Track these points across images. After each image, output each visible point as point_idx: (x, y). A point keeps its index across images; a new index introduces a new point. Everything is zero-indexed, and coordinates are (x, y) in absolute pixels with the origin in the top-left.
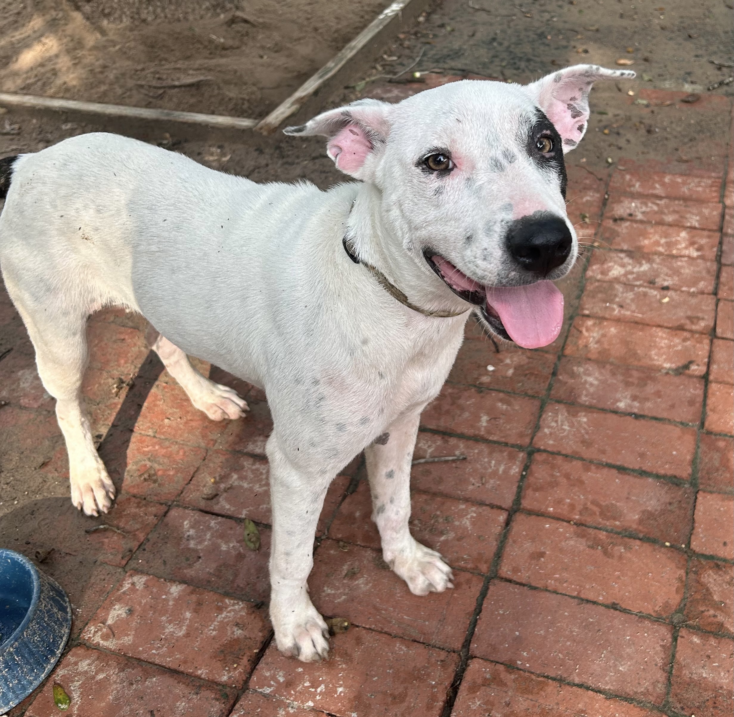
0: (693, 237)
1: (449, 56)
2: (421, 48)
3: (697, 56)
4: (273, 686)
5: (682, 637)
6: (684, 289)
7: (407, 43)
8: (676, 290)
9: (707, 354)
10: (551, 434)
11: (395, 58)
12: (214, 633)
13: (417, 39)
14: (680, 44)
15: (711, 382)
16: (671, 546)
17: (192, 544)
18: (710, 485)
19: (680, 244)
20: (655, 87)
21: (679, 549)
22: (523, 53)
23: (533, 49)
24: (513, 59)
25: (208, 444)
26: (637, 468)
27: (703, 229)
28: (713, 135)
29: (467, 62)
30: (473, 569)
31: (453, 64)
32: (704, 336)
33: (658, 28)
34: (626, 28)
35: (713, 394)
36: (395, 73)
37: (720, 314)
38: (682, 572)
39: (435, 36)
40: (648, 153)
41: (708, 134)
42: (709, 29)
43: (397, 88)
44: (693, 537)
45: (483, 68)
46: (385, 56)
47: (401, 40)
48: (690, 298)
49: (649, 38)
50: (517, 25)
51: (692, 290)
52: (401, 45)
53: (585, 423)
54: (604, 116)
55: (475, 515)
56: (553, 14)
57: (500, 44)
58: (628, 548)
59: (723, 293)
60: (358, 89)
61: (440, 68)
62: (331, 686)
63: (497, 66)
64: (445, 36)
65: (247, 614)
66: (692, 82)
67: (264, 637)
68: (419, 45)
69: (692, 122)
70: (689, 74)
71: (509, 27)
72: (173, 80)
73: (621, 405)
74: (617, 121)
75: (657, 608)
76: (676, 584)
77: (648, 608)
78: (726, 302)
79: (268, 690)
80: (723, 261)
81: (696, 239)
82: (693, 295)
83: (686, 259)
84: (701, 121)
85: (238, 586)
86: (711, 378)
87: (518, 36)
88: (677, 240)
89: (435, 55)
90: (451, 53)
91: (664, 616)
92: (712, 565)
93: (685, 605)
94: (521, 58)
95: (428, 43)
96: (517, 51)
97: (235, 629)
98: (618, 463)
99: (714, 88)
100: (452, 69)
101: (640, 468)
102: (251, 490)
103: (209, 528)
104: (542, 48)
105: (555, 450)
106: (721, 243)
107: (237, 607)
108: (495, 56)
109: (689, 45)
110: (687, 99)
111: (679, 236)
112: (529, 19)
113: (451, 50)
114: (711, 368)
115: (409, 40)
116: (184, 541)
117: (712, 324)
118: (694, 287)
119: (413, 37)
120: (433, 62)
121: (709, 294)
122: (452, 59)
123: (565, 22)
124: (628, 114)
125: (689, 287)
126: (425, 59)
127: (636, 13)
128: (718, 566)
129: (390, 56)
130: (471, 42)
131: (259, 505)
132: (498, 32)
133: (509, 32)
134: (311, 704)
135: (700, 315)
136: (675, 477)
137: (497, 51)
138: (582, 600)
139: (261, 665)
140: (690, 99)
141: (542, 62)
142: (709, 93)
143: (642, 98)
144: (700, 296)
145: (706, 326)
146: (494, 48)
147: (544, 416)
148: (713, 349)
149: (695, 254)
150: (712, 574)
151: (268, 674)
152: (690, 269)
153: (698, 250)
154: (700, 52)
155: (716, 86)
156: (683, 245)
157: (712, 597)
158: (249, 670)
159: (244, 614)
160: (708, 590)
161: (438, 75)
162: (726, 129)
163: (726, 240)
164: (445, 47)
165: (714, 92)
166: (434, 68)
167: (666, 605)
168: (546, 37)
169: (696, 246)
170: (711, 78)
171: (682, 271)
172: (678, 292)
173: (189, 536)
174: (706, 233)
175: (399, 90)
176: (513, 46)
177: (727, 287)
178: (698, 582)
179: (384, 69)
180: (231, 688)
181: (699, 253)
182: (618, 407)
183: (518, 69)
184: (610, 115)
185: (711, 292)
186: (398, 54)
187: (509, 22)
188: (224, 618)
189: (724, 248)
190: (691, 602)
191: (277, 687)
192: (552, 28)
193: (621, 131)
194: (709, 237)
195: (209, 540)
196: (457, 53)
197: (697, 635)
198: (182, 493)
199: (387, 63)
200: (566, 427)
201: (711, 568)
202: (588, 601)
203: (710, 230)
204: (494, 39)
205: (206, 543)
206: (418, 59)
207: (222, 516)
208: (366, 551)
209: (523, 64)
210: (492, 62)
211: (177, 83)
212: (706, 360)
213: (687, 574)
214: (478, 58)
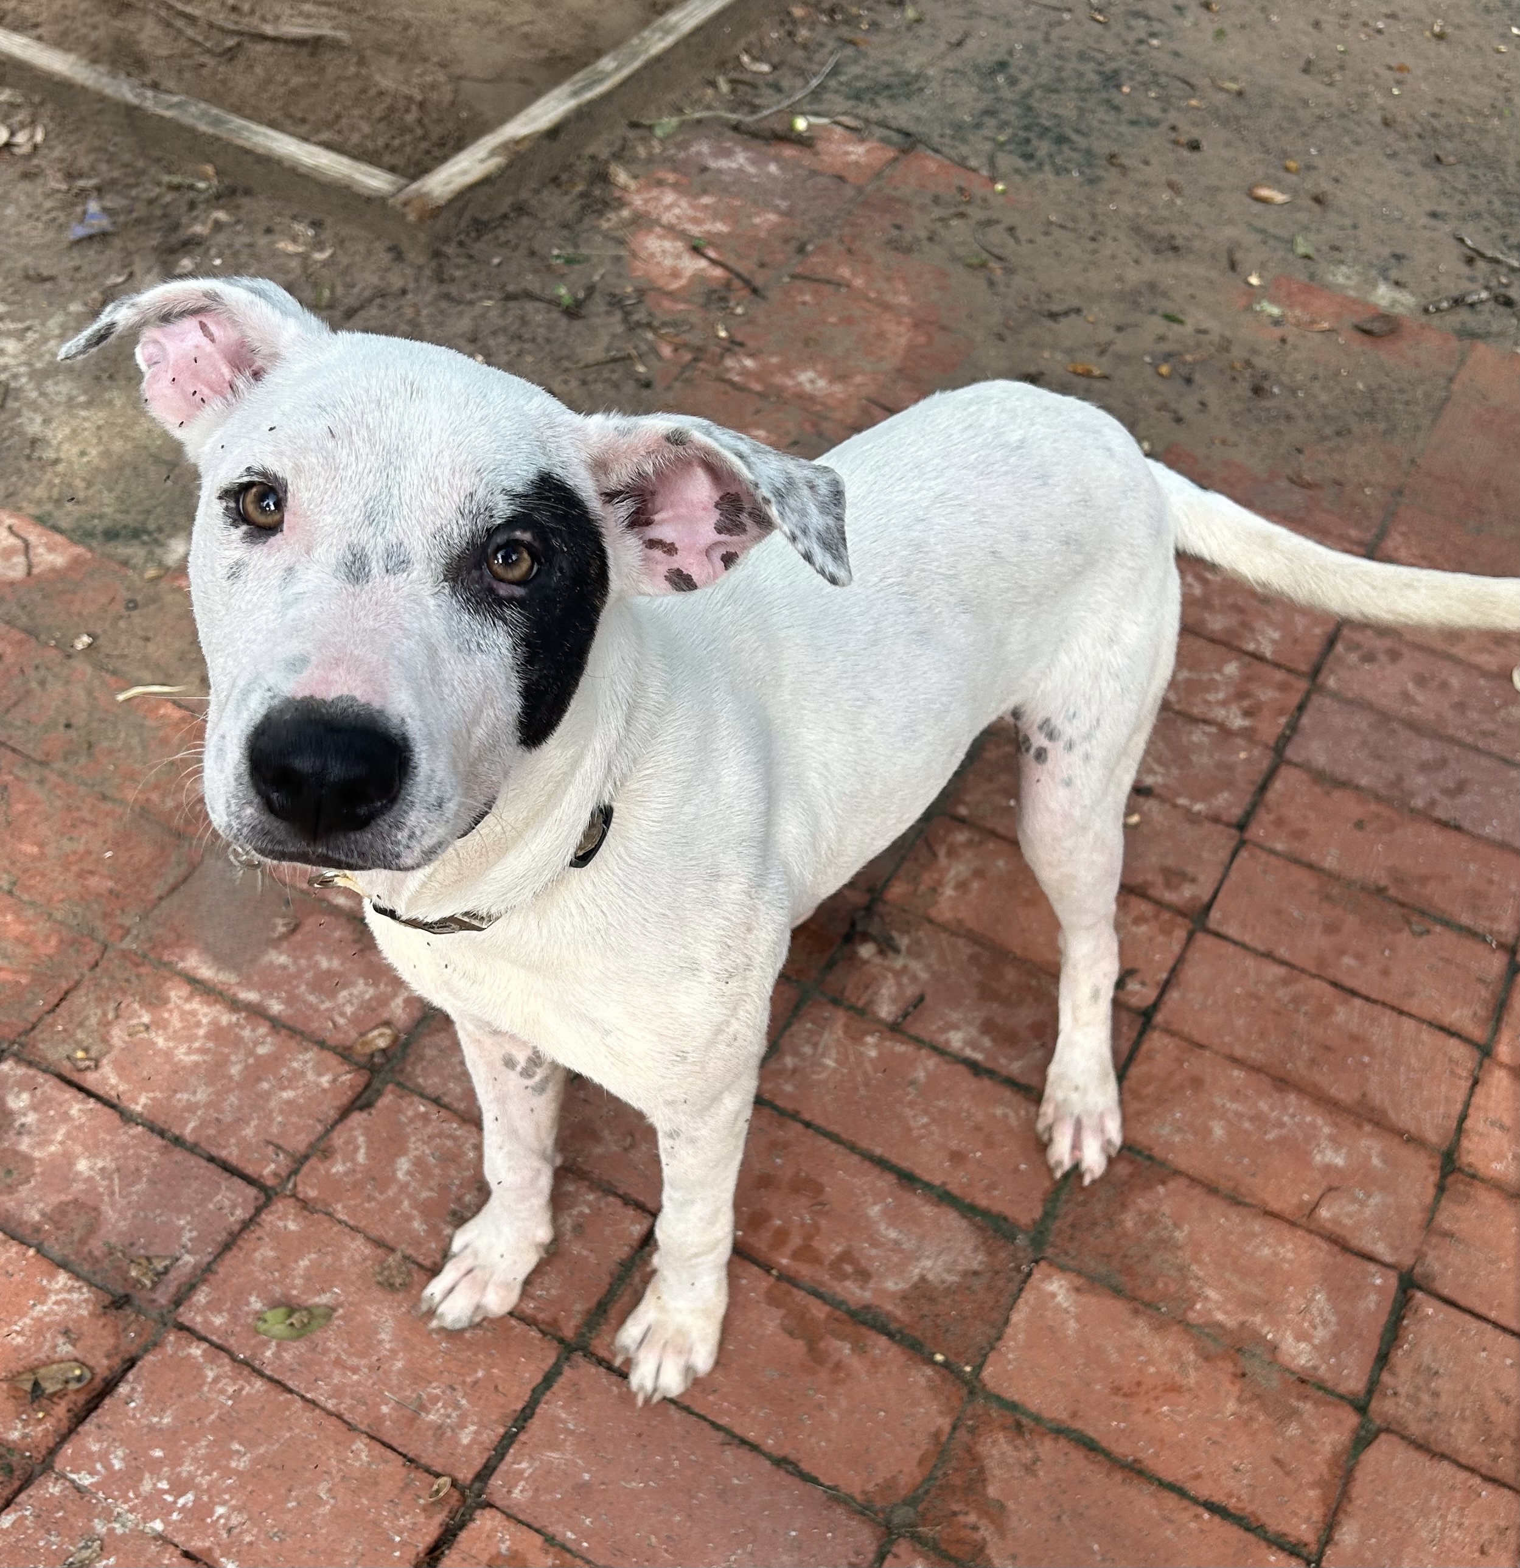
0: (1249, 679)
1: (888, 87)
2: (832, 53)
3: (1434, 215)
4: (97, 1473)
5: (896, 1556)
6: (1182, 801)
7: (803, 33)
8: (1163, 800)
9: (1170, 963)
10: (794, 1071)
11: (765, 68)
12: (20, 1340)
13: (833, 24)
14: (1408, 174)
15: (1154, 1028)
16: (946, 1365)
17: (25, 1145)
18: (1067, 1254)
19: (1217, 690)
20: (1312, 277)
21: (958, 1374)
22: (1056, 116)
23: (1081, 111)
24: (1027, 128)
25: (111, 933)
26: (937, 1182)
27: (1278, 666)
28: (1391, 430)
29: (923, 113)
30: (548, 1324)
31: (888, 110)
32: (1180, 920)
33: (1377, 118)
34: (1305, 103)
35: (1149, 1057)
36: (754, 109)
37: (1233, 875)
38: (944, 1423)
39: (875, 25)
40: (1235, 445)
41: (1382, 426)
42: (1488, 146)
43: (746, 149)
44: (992, 1356)
45: (953, 138)
46: (745, 59)
47: (794, 22)
48: (1186, 825)
49: (1347, 140)
50: (1065, 39)
51: (1198, 807)
52: (790, 34)
53: (871, 1060)
54: (1175, 327)
55: (587, 1211)
56: (1157, 27)
57: (1013, 82)
58: (860, 1349)
59: (1257, 831)
60: (659, 132)
61: (857, 117)
62: (205, 1498)
63: (987, 138)
64: (895, 31)
65: (92, 1314)
66: (1397, 284)
67: (110, 1368)
68: (831, 44)
69: (1360, 386)
70: (1398, 257)
71: (1047, 40)
72: (263, 19)
73: (956, 1040)
74: (1198, 345)
75: (870, 1487)
76: (924, 1444)
77: (854, 1483)
78: (1258, 852)
79: (85, 1480)
80: (1290, 753)
81: (1253, 687)
82: (1194, 819)
83: (1213, 730)
84: (1381, 387)
85: (90, 1252)
86: (1159, 1018)
87: (1059, 69)
88: (1212, 680)
89: (857, 78)
90: (895, 80)
91: (878, 1506)
92: (1009, 1421)
93: (927, 1492)
94: (1047, 129)
95: (852, 43)
96: (1043, 106)
97: (61, 1340)
98: (905, 1164)
99: (1438, 310)
100: (883, 124)
101: (944, 1184)
102: (168, 1055)
103: (66, 1117)
104: (1101, 113)
105: (790, 1106)
106: (1301, 708)
107: (75, 1296)
108: (989, 112)
109: (1428, 181)
110: (1367, 326)
111: (1219, 670)
112: (1098, 29)
113: (898, 74)
114: (1166, 998)
115: (812, 27)
116: (11, 1133)
117: (1206, 898)
118: (1202, 800)
119: (825, 19)
120: (848, 98)
121: (1228, 825)
122: (892, 97)
123: (1176, 54)
124: (1228, 333)
125: (1194, 799)
126: (833, 83)
127: (1342, 68)
128: (1019, 1427)
129: (755, 59)
130: (949, 63)
131: (175, 1092)
132: (1018, 47)
133: (1044, 52)
134: (158, 1525)
135: (1190, 869)
136: (1005, 1219)
137: (998, 99)
138: (734, 1436)
139: (88, 1426)
140: (1376, 327)
141: (1089, 152)
142: (1424, 319)
143: (1274, 301)
144: (1208, 826)
145: (1193, 898)
146: (996, 89)
147: (795, 1028)
148: (1189, 955)
149: (1238, 722)
150: (1002, 1440)
151: (95, 1448)
152: (1211, 756)
153: (1247, 713)
154: (1445, 206)
155: (1445, 305)
156: (1221, 696)
157: (985, 1487)
158: (64, 1430)
159: (85, 1313)
160: (982, 1470)
161: (847, 133)
162: (1425, 422)
163: (1316, 700)
164: (886, 63)
165: (1435, 321)
166: (845, 113)
167: (890, 1485)
168: (1118, 87)
169: (1246, 703)
170: (1443, 281)
171: (1194, 758)
172: (1167, 807)
173: (23, 1125)
174: (1279, 676)
175: (749, 154)
176: (1038, 93)
177: (1272, 817)
178: (969, 1450)
179: (733, 91)
180: (23, 1457)
181: (1246, 723)
182: (948, 1042)
183: (1028, 157)
184: (1189, 328)
185: (1234, 820)
186: (776, 59)
187: (1051, 25)
188: (46, 1314)
189: (1305, 721)
190: (941, 1487)
191: (105, 1478)
192: (1142, 66)
193: (1198, 378)
194: (1283, 687)
195: (61, 1143)
196: (908, 84)
197: (926, 1558)
198: (33, 1028)
199: (746, 77)
200: (830, 1062)
201: (1004, 1428)
202: (743, 1442)
203: (1290, 671)
204: (1002, 66)
205: (53, 1149)
206: (814, 83)
207: (98, 1098)
208: (353, 1239)
209: (1043, 148)
210: (978, 126)
211: (269, 30)
212: (1164, 976)
213: (954, 1428)
214: (951, 107)
